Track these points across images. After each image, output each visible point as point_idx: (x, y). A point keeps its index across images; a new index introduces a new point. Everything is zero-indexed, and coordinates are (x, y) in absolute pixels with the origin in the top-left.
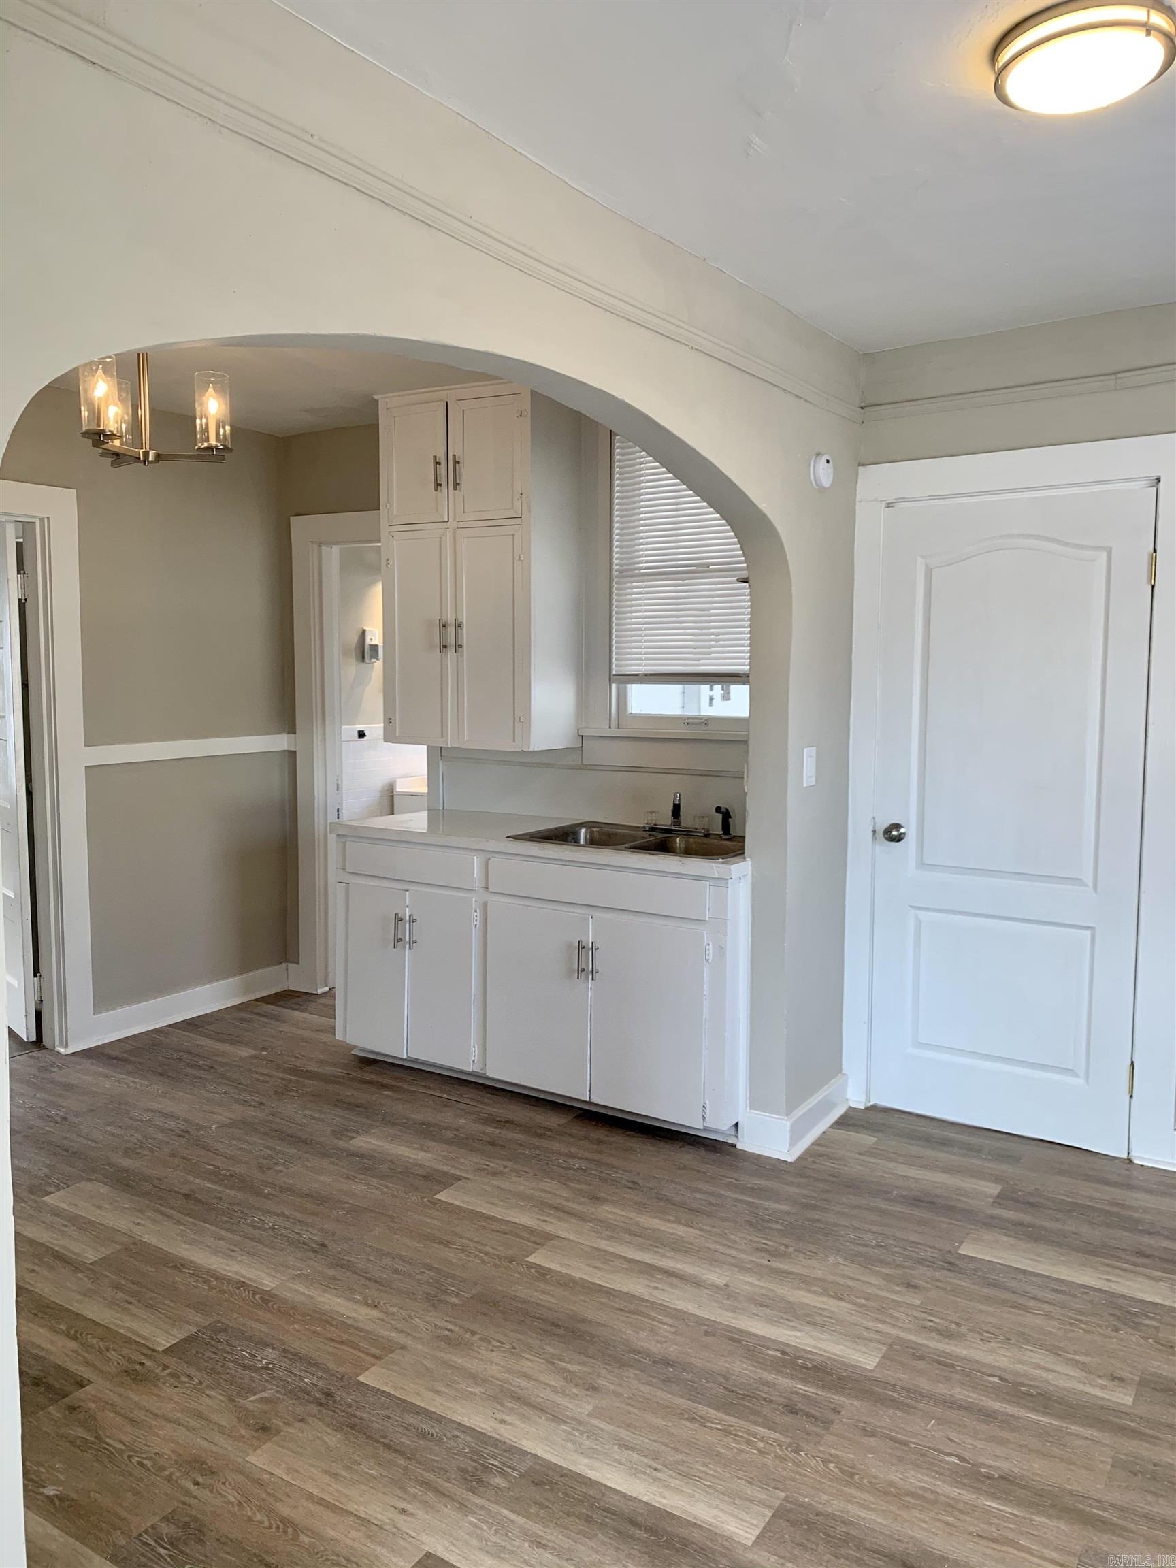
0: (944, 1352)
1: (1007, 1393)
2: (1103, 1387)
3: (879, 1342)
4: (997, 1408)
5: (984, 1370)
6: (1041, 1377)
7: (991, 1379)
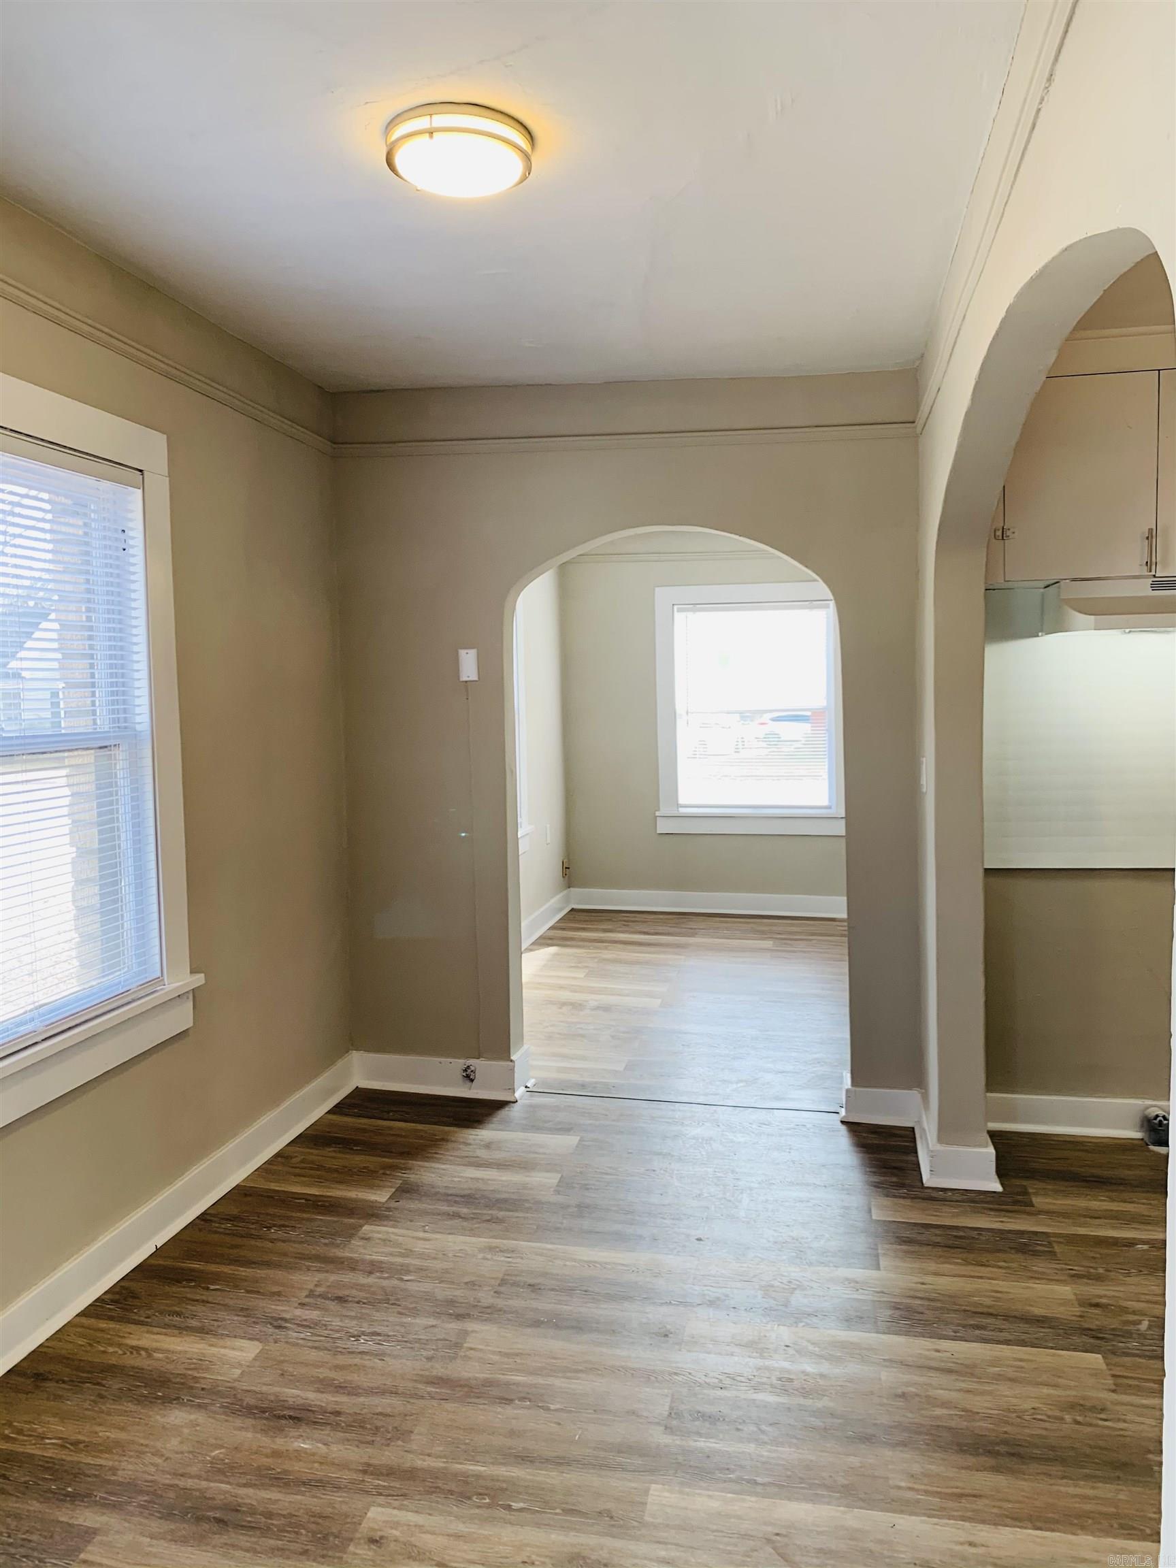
0: (578, 1531)
1: (502, 1490)
2: (396, 1525)
3: (655, 1527)
4: (515, 1470)
5: (528, 1516)
6: (464, 1523)
7: (521, 1505)
